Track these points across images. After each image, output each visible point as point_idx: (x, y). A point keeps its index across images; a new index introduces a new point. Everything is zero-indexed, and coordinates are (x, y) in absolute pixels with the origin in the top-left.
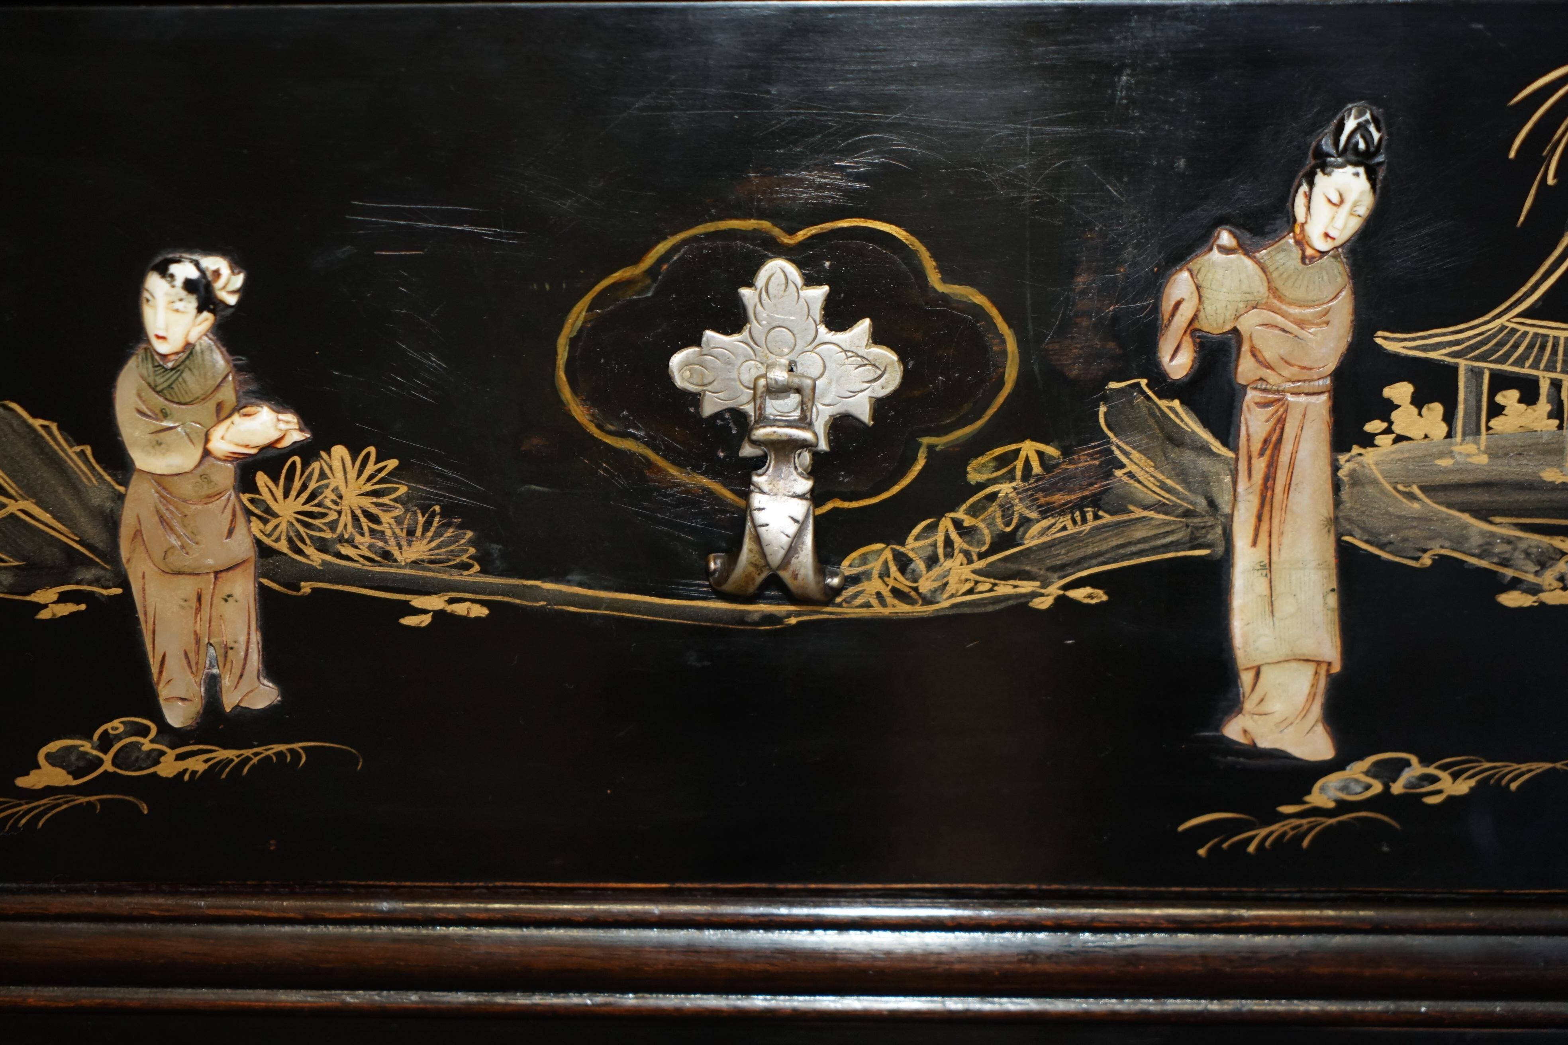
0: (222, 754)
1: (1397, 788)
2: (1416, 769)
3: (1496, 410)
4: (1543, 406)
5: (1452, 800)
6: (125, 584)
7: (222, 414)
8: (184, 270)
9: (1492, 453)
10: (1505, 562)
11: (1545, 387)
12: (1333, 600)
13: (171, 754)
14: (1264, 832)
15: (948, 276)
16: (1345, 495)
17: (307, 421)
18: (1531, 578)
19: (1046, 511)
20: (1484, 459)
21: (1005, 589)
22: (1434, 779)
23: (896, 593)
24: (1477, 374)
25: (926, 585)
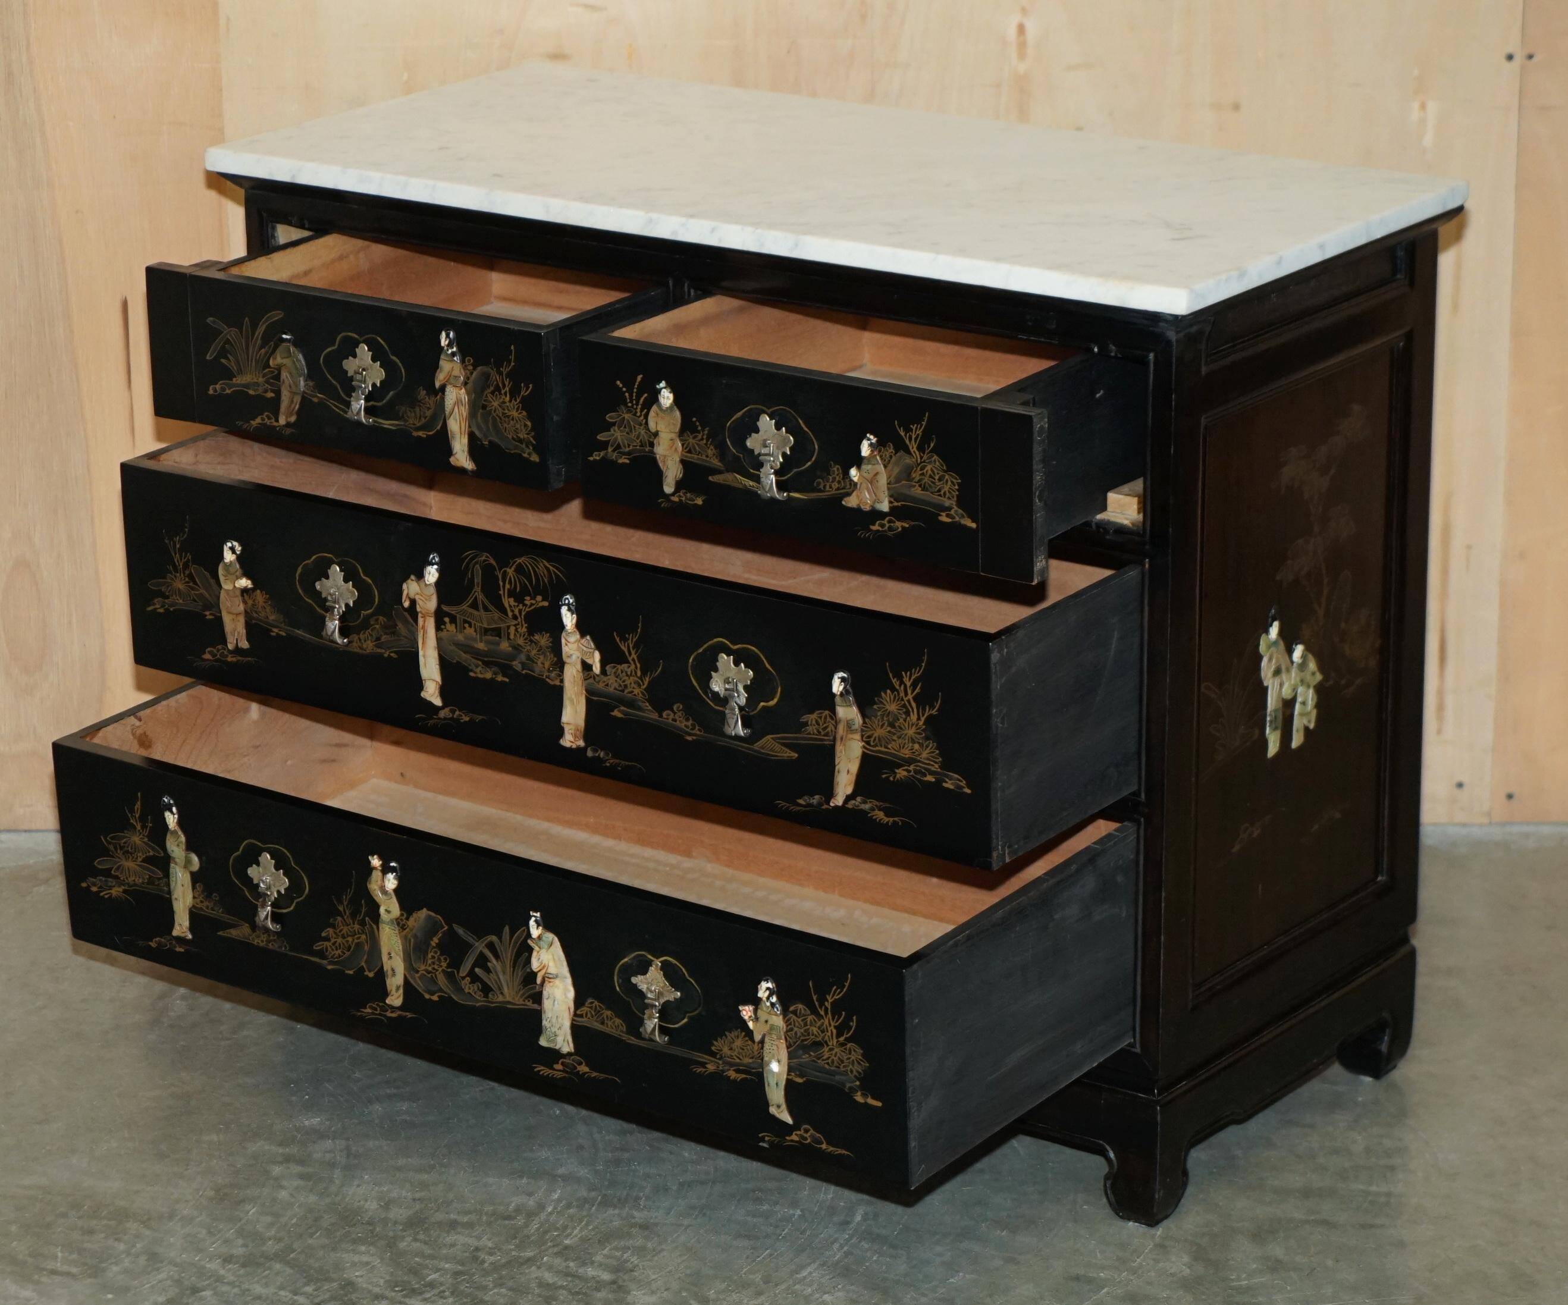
4: (473, 629)
6: (221, 613)
7: (237, 578)
8: (229, 545)
9: (465, 638)
10: (469, 665)
11: (473, 625)
12: (438, 667)
15: (365, 574)
16: (439, 642)
17: (253, 583)
18: (474, 669)
19: (385, 634)
20: (463, 639)
21: (379, 651)
23: (360, 647)
24: (460, 618)
25: (364, 646)
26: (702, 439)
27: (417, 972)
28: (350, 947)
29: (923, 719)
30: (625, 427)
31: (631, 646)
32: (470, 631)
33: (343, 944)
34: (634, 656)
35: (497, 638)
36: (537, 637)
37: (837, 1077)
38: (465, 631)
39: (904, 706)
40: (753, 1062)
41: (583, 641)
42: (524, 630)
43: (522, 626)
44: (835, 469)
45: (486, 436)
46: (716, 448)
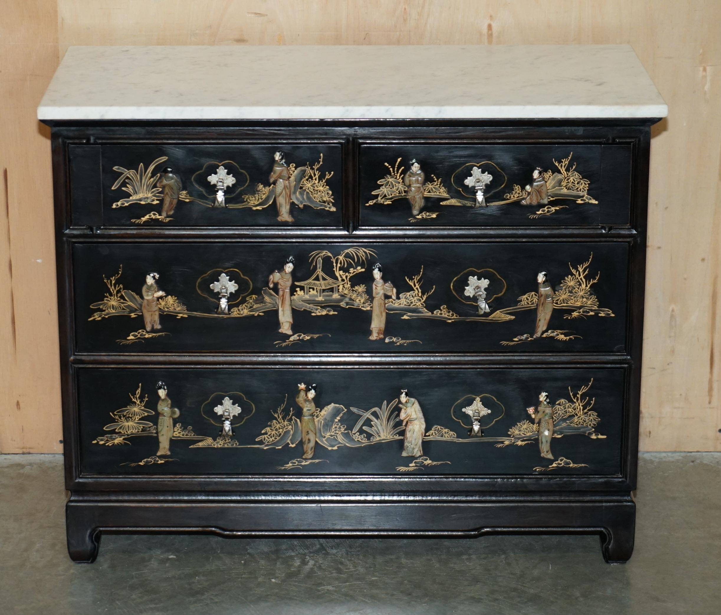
0: (154, 334)
1: (301, 338)
2: (303, 336)
3: (310, 291)
4: (315, 291)
5: (307, 340)
6: (142, 313)
7: (156, 292)
8: (152, 275)
9: (310, 296)
10: (312, 310)
11: (315, 289)
12: (291, 314)
13: (147, 334)
14: (284, 344)
15: (244, 275)
16: (292, 301)
17: (166, 292)
18: (315, 312)
19: (256, 304)
20: (308, 297)
21: (251, 313)
22: (305, 337)
23: (238, 314)
24: (307, 287)
25: (242, 313)
26: (437, 185)
27: (325, 437)
28: (280, 434)
29: (589, 286)
30: (389, 186)
31: (416, 282)
32: (312, 292)
33: (276, 434)
34: (417, 286)
35: (331, 293)
36: (356, 288)
37: (582, 430)
38: (310, 293)
39: (579, 281)
40: (533, 434)
41: (387, 284)
42: (349, 285)
43: (347, 284)
44: (517, 187)
45: (301, 203)
46: (445, 188)
